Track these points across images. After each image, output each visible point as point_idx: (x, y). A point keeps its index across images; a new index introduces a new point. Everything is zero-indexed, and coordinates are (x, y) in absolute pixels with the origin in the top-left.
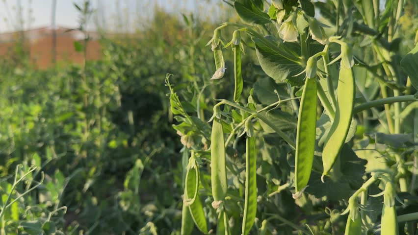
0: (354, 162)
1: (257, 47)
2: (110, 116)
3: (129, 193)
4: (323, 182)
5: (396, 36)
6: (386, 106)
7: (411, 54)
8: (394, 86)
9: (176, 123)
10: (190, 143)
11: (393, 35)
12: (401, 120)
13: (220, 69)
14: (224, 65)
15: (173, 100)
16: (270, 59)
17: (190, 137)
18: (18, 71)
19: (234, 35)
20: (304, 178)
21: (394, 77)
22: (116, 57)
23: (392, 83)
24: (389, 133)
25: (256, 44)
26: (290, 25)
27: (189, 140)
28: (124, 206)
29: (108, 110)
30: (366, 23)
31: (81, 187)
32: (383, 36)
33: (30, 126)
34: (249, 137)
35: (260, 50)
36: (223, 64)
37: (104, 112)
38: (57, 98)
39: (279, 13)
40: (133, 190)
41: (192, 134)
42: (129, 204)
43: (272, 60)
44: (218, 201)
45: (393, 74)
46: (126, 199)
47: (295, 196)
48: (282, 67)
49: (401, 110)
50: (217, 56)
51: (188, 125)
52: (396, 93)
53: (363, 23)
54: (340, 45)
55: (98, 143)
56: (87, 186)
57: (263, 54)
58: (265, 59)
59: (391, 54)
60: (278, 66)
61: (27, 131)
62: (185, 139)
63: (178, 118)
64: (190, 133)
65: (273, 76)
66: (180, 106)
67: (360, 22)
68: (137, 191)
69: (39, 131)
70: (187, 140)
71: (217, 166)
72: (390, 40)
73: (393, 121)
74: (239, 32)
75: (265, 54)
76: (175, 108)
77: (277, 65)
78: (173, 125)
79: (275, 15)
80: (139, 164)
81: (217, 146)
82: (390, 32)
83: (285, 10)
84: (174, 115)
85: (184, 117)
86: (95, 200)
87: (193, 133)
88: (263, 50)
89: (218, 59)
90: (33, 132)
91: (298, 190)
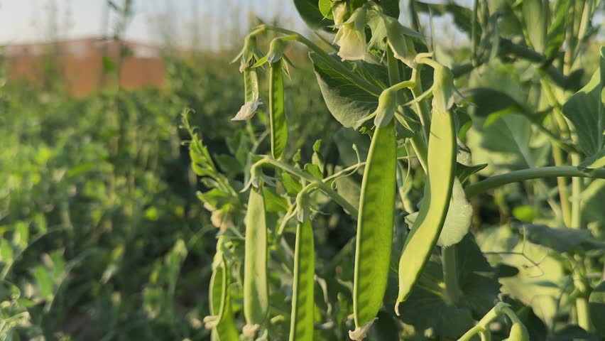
0: (484, 274)
1: (317, 69)
2: (162, 171)
3: (158, 292)
4: (398, 314)
5: (576, 66)
6: (561, 180)
7: (583, 93)
8: (572, 148)
9: (204, 189)
10: (226, 222)
11: (571, 63)
12: (582, 204)
13: (251, 103)
14: (257, 97)
15: (195, 151)
16: (338, 92)
17: (226, 214)
18: (45, 98)
19: (272, 46)
20: (371, 305)
21: (574, 132)
22: (179, 84)
23: (569, 142)
24: (564, 224)
25: (314, 65)
26: (350, 30)
27: (225, 219)
28: (152, 312)
29: (161, 161)
30: (528, 42)
31: (98, 276)
32: (556, 63)
33: (35, 179)
34: (300, 223)
35: (323, 75)
36: (255, 95)
37: (155, 164)
38: (87, 140)
39: (337, 9)
40: (166, 287)
41: (230, 209)
42: (158, 309)
43: (343, 94)
44: (254, 324)
45: (571, 127)
46: (154, 302)
47: (353, 335)
48: (358, 106)
49: (584, 187)
50: (249, 80)
51: (222, 195)
52: (575, 159)
53: (523, 42)
54: (433, 69)
55: (129, 210)
56: (108, 274)
57: (327, 83)
58: (331, 90)
59: (568, 94)
60: (352, 104)
61: (30, 186)
62: (219, 217)
63: (208, 182)
64: (227, 207)
65: (344, 119)
66: (208, 162)
67: (516, 40)
68: (172, 290)
69: (46, 187)
70: (222, 217)
71: (254, 266)
72: (567, 71)
73: (570, 205)
74: (280, 41)
75: (332, 83)
76: (200, 165)
77: (350, 102)
78: (199, 194)
79: (330, 13)
80: (180, 248)
81: (254, 233)
82: (567, 58)
83: (345, 3)
84: (199, 177)
85: (215, 180)
86: (117, 298)
87: (233, 207)
88: (327, 76)
89: (250, 87)
90: (37, 188)
91: (359, 325)
